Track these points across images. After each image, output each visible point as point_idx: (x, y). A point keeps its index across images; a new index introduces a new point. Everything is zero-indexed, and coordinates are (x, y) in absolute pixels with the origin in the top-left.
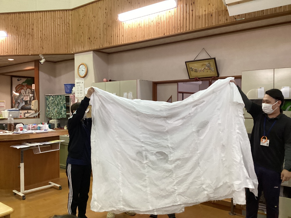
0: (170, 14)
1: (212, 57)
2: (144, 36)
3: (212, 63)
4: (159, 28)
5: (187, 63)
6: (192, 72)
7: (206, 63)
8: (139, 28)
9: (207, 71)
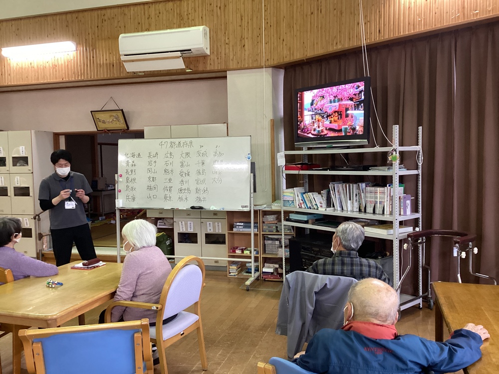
0: (68, 57)
2: (38, 78)
3: (120, 114)
4: (56, 71)
5: (92, 113)
6: (99, 123)
7: (114, 114)
8: (32, 67)
9: (116, 123)
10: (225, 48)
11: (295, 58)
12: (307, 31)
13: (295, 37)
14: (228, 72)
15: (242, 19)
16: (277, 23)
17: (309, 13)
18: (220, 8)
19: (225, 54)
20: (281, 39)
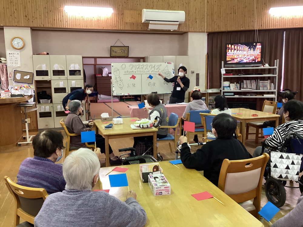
0: (107, 16)
1: (125, 46)
2: (87, 26)
3: (126, 49)
4: (99, 23)
5: (112, 47)
6: (113, 52)
7: (123, 48)
8: (82, 19)
9: (123, 53)
10: (188, 22)
11: (221, 30)
12: (228, 20)
13: (221, 22)
14: (189, 33)
15: (196, 10)
16: (212, 14)
17: (229, 13)
18: (187, 3)
19: (188, 25)
20: (214, 22)
